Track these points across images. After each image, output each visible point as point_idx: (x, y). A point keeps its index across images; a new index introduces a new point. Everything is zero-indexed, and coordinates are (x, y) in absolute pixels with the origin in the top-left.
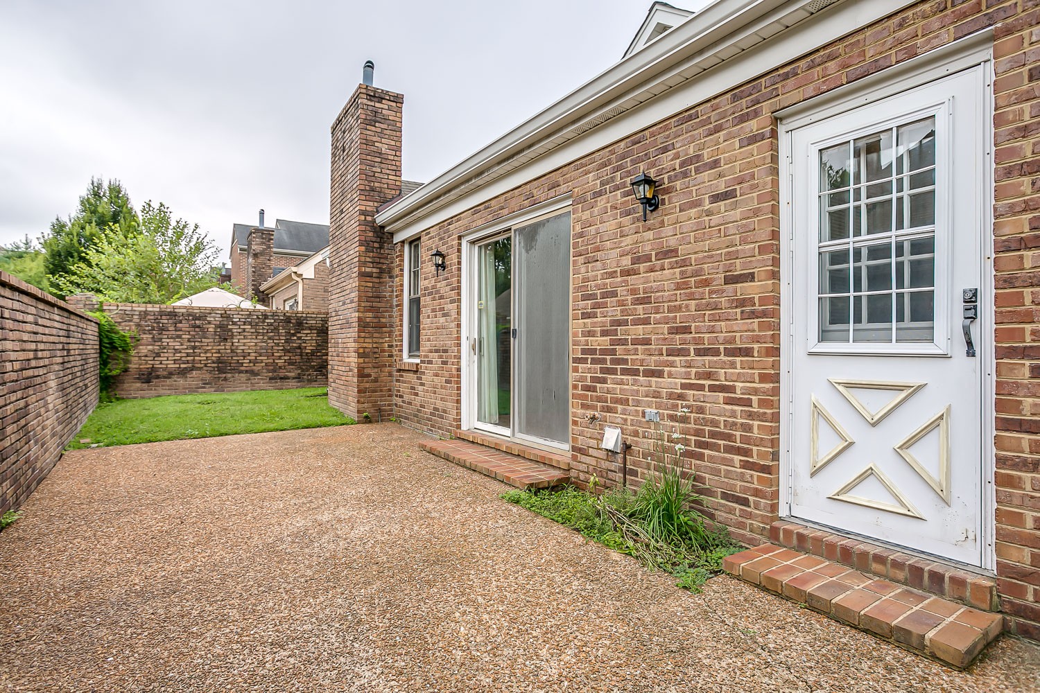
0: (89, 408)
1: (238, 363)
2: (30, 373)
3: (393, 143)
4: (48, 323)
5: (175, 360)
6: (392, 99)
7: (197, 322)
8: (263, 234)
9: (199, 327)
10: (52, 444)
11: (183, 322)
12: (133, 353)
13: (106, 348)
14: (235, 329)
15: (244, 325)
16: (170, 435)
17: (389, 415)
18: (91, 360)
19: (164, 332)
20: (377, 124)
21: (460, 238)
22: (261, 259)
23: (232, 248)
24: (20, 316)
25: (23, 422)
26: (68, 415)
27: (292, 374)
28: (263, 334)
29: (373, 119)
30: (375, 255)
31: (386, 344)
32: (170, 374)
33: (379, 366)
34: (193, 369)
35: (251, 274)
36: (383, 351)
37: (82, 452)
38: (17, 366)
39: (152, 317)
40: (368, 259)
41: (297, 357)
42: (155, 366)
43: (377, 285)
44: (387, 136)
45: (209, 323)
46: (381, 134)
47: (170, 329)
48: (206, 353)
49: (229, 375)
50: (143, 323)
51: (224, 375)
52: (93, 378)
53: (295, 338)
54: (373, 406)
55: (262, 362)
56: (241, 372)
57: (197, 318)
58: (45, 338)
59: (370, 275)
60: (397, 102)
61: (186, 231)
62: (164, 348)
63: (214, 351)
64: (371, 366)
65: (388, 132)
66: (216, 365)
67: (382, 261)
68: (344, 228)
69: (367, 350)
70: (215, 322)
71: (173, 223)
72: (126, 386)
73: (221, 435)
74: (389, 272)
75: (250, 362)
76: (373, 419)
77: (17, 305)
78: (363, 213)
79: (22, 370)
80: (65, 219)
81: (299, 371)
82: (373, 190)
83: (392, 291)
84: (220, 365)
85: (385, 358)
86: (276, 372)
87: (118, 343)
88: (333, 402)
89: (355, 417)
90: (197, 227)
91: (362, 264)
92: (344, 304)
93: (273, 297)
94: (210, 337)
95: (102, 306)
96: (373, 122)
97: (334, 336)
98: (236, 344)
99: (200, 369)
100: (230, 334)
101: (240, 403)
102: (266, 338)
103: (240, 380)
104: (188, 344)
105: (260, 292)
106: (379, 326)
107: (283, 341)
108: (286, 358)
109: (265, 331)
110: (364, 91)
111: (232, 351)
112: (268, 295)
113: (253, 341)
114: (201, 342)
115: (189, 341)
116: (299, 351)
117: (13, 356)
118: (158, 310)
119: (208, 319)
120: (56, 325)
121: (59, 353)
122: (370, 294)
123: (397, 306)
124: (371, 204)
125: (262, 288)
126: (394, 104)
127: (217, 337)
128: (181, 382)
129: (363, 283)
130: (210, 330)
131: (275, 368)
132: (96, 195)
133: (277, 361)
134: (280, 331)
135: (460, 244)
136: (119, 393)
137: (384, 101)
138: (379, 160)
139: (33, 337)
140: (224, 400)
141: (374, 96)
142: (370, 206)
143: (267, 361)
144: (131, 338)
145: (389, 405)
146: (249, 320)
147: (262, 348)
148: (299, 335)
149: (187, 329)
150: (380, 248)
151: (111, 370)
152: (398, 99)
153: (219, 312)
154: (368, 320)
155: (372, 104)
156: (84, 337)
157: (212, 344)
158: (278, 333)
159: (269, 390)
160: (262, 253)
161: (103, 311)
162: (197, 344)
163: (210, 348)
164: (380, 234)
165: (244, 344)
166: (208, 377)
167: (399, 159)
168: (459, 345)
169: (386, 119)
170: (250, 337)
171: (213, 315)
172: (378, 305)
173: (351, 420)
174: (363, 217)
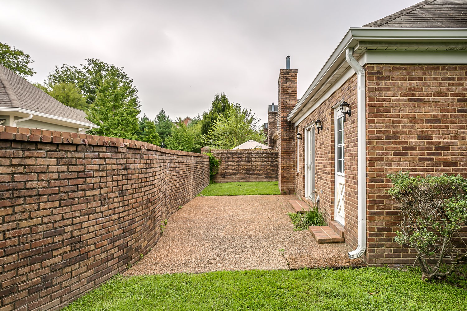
0: (205, 185)
1: (254, 171)
2: (185, 174)
3: (294, 89)
4: (190, 161)
5: (232, 169)
6: (293, 72)
8: (273, 114)
9: (240, 157)
10: (192, 193)
11: (235, 155)
12: (219, 167)
13: (212, 165)
14: (252, 158)
15: (256, 156)
16: (223, 194)
17: (293, 192)
18: (206, 170)
19: (229, 160)
20: (287, 83)
21: (304, 129)
22: (272, 125)
24: (183, 161)
25: (183, 186)
26: (197, 186)
27: (274, 176)
29: (285, 81)
30: (287, 132)
31: (292, 165)
32: (231, 175)
33: (290, 174)
34: (238, 173)
35: (269, 131)
36: (291, 168)
37: (199, 197)
38: (182, 173)
39: (225, 154)
40: (285, 134)
41: (275, 169)
42: (226, 172)
43: (288, 143)
44: (291, 87)
45: (244, 156)
46: (289, 87)
47: (231, 158)
48: (242, 167)
49: (251, 175)
50: (222, 156)
51: (249, 175)
52: (207, 175)
53: (275, 161)
54: (287, 188)
55: (262, 171)
56: (255, 174)
57: (240, 154)
58: (189, 165)
59: (286, 140)
60: (295, 73)
61: (247, 113)
62: (229, 165)
63: (245, 166)
64: (286, 173)
65: (292, 85)
66: (246, 171)
67: (290, 134)
68: (280, 121)
69: (285, 168)
70: (245, 155)
71: (242, 111)
72: (218, 178)
73: (236, 195)
74: (293, 138)
75: (258, 171)
76: (287, 193)
77: (182, 159)
78: (282, 117)
79: (183, 174)
80: (207, 111)
82: (286, 108)
85: (292, 170)
87: (215, 163)
89: (280, 191)
90: (251, 110)
91: (282, 136)
94: (244, 161)
95: (210, 151)
96: (285, 83)
98: (253, 164)
99: (241, 173)
100: (251, 160)
101: (250, 186)
102: (263, 161)
103: (254, 177)
104: (237, 164)
105: (272, 139)
106: (289, 159)
107: (270, 162)
108: (271, 169)
109: (263, 158)
110: (282, 72)
111: (251, 166)
112: (275, 140)
113: (259, 162)
114: (241, 163)
115: (237, 163)
116: (276, 166)
117: (181, 171)
118: (227, 151)
119: (243, 154)
120: (193, 161)
121: (193, 169)
122: (286, 147)
124: (286, 113)
127: (246, 161)
128: (234, 177)
129: (283, 143)
130: (244, 158)
131: (267, 173)
132: (217, 100)
133: (268, 170)
135: (304, 131)
136: (215, 181)
137: (290, 74)
138: (288, 96)
139: (186, 166)
140: (245, 185)
141: (286, 73)
143: (264, 170)
144: (219, 162)
145: (293, 188)
146: (257, 154)
147: (262, 165)
149: (236, 158)
150: (289, 129)
151: (213, 173)
152: (295, 72)
153: (247, 151)
154: (285, 156)
155: (285, 76)
156: (203, 163)
157: (245, 163)
158: (268, 159)
159: (265, 181)
160: (273, 122)
161: (211, 152)
162: (239, 163)
163: (244, 165)
164: (289, 124)
165: (256, 164)
166: (243, 176)
167: (296, 94)
168: (304, 167)
169: (291, 80)
170: (258, 161)
171: (245, 153)
172: (289, 151)
173: (279, 193)
174: (282, 119)
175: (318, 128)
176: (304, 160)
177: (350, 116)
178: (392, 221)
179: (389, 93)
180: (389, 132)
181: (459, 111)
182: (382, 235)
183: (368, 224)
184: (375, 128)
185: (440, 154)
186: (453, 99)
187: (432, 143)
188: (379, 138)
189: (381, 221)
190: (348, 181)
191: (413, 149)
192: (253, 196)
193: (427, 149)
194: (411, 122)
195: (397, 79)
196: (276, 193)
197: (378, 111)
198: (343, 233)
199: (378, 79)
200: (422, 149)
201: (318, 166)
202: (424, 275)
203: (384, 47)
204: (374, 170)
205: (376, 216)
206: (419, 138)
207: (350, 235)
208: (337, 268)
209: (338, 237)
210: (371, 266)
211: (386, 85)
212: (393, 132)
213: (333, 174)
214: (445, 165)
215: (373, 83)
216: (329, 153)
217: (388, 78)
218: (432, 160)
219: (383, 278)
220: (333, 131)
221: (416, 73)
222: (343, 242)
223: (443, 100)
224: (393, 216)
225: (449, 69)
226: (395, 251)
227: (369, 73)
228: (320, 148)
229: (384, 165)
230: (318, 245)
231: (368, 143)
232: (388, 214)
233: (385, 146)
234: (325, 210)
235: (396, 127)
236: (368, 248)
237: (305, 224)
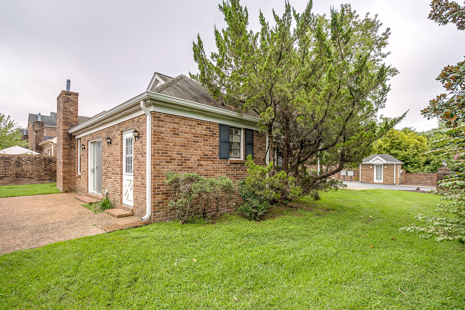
1: (25, 174)
3: (75, 108)
6: (74, 94)
7: (7, 160)
8: (40, 123)
9: (8, 162)
14: (23, 163)
15: (27, 161)
17: (74, 190)
20: (69, 102)
21: (88, 141)
22: (39, 133)
23: (28, 124)
27: (47, 178)
28: (35, 164)
29: (67, 101)
30: (69, 142)
31: (73, 169)
33: (71, 176)
34: (5, 177)
35: (34, 139)
36: (72, 171)
40: (66, 144)
43: (69, 152)
45: (12, 160)
46: (71, 105)
48: (11, 171)
49: (21, 179)
51: (19, 179)
54: (68, 188)
55: (35, 174)
56: (26, 178)
57: (7, 158)
59: (67, 148)
61: (4, 118)
63: (15, 170)
64: (67, 175)
65: (73, 105)
66: (15, 175)
67: (71, 144)
68: (60, 133)
69: (66, 171)
70: (14, 160)
74: (74, 148)
75: (30, 174)
76: (69, 192)
78: (64, 130)
81: (50, 177)
82: (68, 123)
83: (75, 153)
84: (17, 175)
85: (73, 173)
86: (40, 177)
88: (58, 187)
89: (62, 191)
90: (9, 117)
91: (64, 145)
92: (60, 156)
93: (44, 148)
94: (12, 165)
97: (58, 166)
98: (24, 168)
99: (9, 177)
100: (21, 164)
101: (24, 188)
102: (36, 166)
103: (25, 180)
104: (3, 168)
105: (39, 146)
106: (70, 164)
107: (43, 167)
108: (45, 173)
109: (36, 163)
111: (22, 170)
112: (42, 147)
113: (31, 167)
114: (9, 167)
115: (3, 167)
116: (50, 170)
119: (12, 159)
122: (67, 154)
123: (77, 158)
124: (67, 127)
125: (39, 145)
126: (75, 96)
127: (16, 166)
128: (1, 181)
129: (65, 151)
130: (12, 163)
133: (41, 174)
134: (42, 163)
135: (88, 143)
137: (71, 95)
138: (70, 113)
140: (17, 187)
141: (68, 94)
142: (67, 128)
143: (37, 174)
145: (74, 187)
146: (29, 159)
147: (34, 169)
148: (50, 165)
149: (3, 163)
150: (71, 140)
152: (77, 95)
153: (16, 157)
154: (66, 162)
155: (67, 96)
157: (14, 168)
158: (41, 164)
159: (38, 184)
160: (39, 131)
162: (7, 168)
164: (70, 136)
165: (27, 168)
166: (12, 179)
167: (77, 113)
168: (88, 170)
169: (72, 101)
170: (29, 165)
171: (14, 158)
172: (70, 157)
173: (60, 192)
174: (64, 131)
175: (108, 143)
176: (88, 165)
177: (138, 139)
178: (165, 197)
179: (164, 129)
180: (163, 150)
181: (194, 142)
182: (159, 206)
183: (152, 200)
184: (156, 148)
185: (186, 163)
186: (192, 135)
187: (183, 157)
188: (158, 153)
189: (159, 198)
190: (136, 178)
191: (174, 159)
192: (34, 196)
193: (181, 160)
194: (173, 145)
195: (168, 122)
196: (57, 192)
197: (158, 138)
198: (132, 210)
199: (159, 120)
200: (178, 160)
201: (106, 169)
202: (180, 222)
203: (162, 104)
204: (156, 171)
205: (157, 196)
206: (177, 154)
207: (138, 210)
208: (136, 227)
209: (129, 212)
210: (155, 223)
211: (162, 124)
212: (166, 150)
213: (122, 174)
214: (188, 168)
215: (156, 122)
216: (118, 160)
217: (163, 121)
218: (182, 165)
219: (162, 227)
220: (122, 146)
221: (177, 120)
222: (133, 215)
223: (187, 136)
224: (165, 195)
225: (190, 120)
226: (166, 213)
227: (154, 117)
228: (108, 157)
229: (161, 168)
230: (117, 219)
231: (153, 155)
232: (162, 194)
233: (161, 158)
234: (114, 198)
235: (166, 148)
236: (152, 214)
237: (100, 209)
